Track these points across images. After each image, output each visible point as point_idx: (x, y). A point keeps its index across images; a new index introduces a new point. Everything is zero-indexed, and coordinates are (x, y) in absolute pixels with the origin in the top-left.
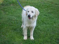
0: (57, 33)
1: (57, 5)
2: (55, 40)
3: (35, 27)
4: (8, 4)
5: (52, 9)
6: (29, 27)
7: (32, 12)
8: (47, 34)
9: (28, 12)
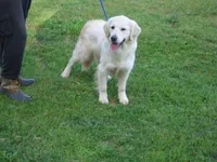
0: (210, 133)
1: (214, 42)
2: (203, 157)
3: (129, 72)
4: (58, 37)
5: (196, 55)
6: (116, 69)
7: (123, 29)
8: (178, 138)
9: (113, 28)
